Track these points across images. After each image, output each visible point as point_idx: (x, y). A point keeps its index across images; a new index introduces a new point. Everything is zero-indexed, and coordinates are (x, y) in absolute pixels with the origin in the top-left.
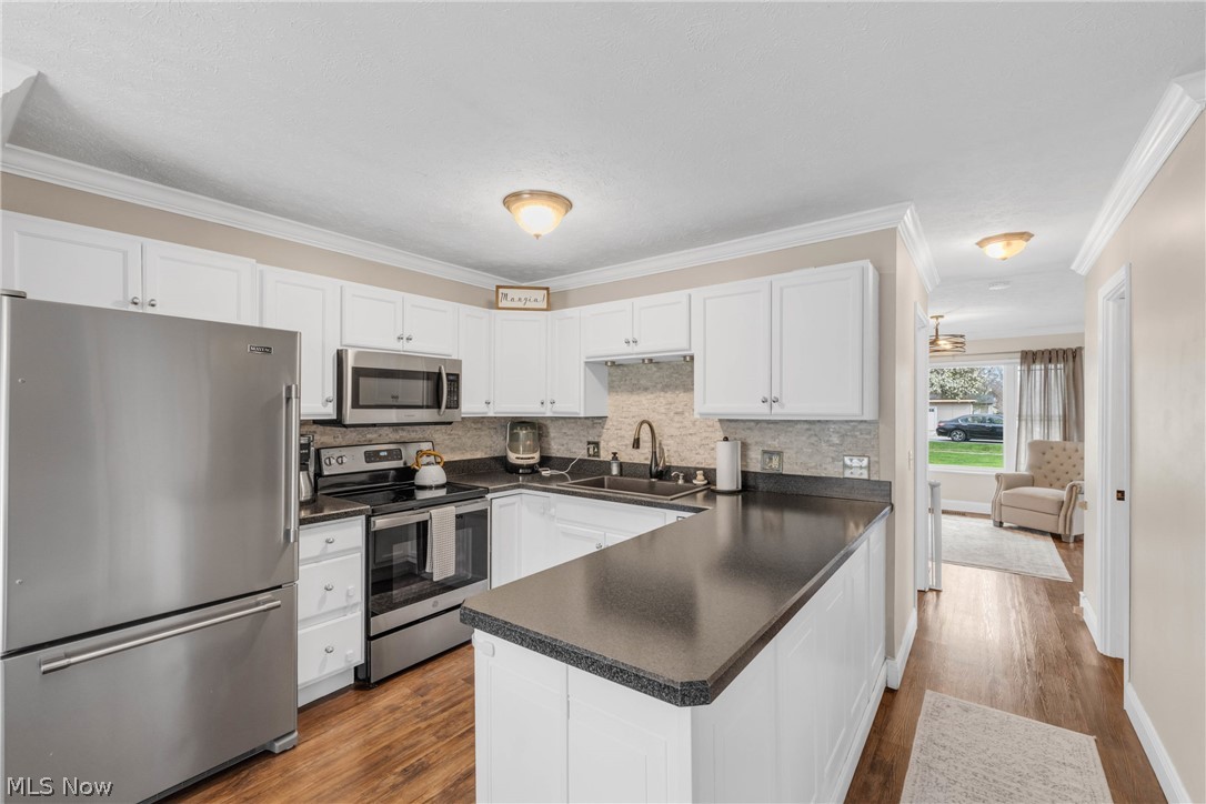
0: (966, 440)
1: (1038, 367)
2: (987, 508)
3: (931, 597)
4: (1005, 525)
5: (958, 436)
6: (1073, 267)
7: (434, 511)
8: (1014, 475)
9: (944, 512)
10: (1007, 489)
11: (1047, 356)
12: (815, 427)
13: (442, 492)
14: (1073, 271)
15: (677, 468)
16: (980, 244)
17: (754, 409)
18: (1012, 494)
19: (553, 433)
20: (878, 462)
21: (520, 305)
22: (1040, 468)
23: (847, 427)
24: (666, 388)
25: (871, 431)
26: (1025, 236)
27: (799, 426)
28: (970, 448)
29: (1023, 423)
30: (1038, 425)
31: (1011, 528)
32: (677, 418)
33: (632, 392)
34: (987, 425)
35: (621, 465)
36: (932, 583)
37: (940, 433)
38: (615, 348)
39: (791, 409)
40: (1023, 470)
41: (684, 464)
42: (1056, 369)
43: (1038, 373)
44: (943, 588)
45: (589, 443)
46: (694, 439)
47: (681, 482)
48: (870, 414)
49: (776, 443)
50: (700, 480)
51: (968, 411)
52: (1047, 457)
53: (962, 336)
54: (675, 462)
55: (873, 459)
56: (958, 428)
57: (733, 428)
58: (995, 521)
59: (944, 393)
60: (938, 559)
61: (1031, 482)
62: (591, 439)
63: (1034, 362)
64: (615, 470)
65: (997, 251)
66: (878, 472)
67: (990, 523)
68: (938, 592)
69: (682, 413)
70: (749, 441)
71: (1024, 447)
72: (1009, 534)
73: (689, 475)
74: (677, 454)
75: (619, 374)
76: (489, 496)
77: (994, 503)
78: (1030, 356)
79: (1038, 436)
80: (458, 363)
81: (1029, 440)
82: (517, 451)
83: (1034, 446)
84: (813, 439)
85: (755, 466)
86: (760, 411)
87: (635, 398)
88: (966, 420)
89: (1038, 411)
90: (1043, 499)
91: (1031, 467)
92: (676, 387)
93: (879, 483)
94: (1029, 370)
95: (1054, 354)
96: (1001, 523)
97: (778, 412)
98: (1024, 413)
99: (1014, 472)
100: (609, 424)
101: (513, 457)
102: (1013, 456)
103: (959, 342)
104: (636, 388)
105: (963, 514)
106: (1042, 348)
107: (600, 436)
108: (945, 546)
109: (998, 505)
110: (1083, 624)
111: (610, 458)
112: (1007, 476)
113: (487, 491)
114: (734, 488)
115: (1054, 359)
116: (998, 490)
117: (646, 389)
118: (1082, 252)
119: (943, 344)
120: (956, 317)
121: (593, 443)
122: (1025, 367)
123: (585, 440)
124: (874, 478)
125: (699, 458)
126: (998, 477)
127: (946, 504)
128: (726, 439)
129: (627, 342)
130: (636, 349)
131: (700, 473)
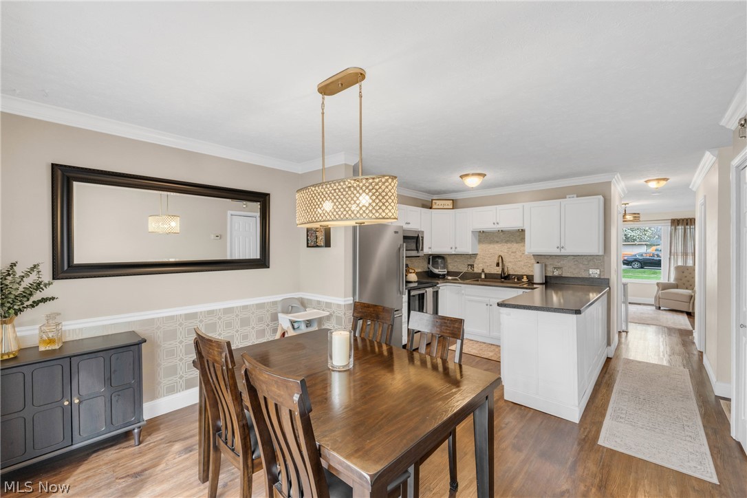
0: (642, 268)
1: (680, 227)
2: (652, 301)
3: (624, 334)
4: (662, 308)
5: (636, 265)
6: (690, 187)
7: (427, 289)
8: (666, 283)
9: (630, 303)
10: (663, 290)
11: (685, 221)
12: (576, 258)
13: (416, 285)
14: (690, 189)
15: (513, 275)
16: (646, 182)
17: (553, 250)
18: (666, 293)
19: (449, 261)
20: (604, 271)
21: (442, 207)
22: (681, 280)
23: (591, 258)
24: (507, 242)
25: (600, 260)
26: (666, 179)
27: (569, 258)
28: (644, 272)
29: (672, 257)
30: (680, 257)
31: (665, 310)
32: (513, 254)
33: (490, 243)
34: (655, 258)
35: (486, 275)
36: (624, 328)
37: (624, 264)
38: (488, 226)
39: (570, 250)
40: (672, 280)
41: (516, 273)
42: (690, 229)
43: (680, 231)
44: (629, 330)
45: (469, 265)
46: (521, 263)
47: (516, 280)
48: (601, 253)
49: (559, 264)
50: (525, 279)
51: (643, 250)
52: (685, 274)
53: (638, 214)
54: (511, 273)
55: (602, 270)
56: (636, 260)
57: (539, 258)
58: (656, 307)
59: (627, 239)
60: (627, 322)
61: (676, 286)
62: (469, 263)
63: (678, 225)
64: (483, 276)
65: (653, 185)
66: (604, 275)
67: (654, 308)
68: (627, 332)
69: (515, 252)
70: (547, 263)
71: (672, 269)
72: (664, 312)
73: (520, 278)
74: (512, 268)
75: (484, 236)
76: (438, 285)
77: (656, 297)
78: (676, 222)
79: (680, 263)
80: (423, 232)
81: (675, 265)
82: (438, 269)
83: (677, 268)
84: (576, 263)
85: (549, 274)
86: (555, 251)
87: (492, 246)
88: (642, 255)
89: (680, 251)
90: (682, 295)
91: (676, 279)
92: (512, 241)
93: (604, 279)
94: (675, 229)
95: (689, 221)
96: (659, 308)
97: (563, 252)
98: (673, 251)
99: (667, 282)
100: (478, 257)
101: (436, 271)
102: (666, 274)
103: (636, 217)
104: (492, 242)
105: (639, 304)
106: (683, 217)
107: (474, 262)
108: (630, 316)
109: (658, 298)
110: (694, 343)
111: (480, 271)
112: (662, 283)
113: (438, 284)
114: (541, 282)
115: (689, 223)
116: (658, 291)
117: (497, 242)
118: (693, 181)
119: (629, 217)
120: (634, 204)
121: (471, 265)
122: (673, 228)
123: (466, 264)
124: (603, 277)
125: (523, 271)
126: (658, 284)
127: (631, 299)
128: (538, 263)
129: (494, 224)
130: (498, 226)
131: (525, 277)
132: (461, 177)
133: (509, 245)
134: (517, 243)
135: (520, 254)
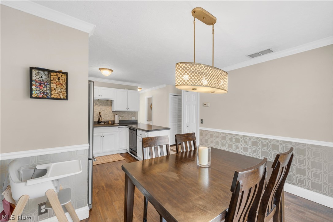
12: (128, 113)
20: (136, 117)
23: (132, 113)
25: (135, 113)
41: (106, 120)
46: (107, 115)
49: (122, 115)
50: (110, 123)
66: (136, 119)
69: (104, 110)
84: (128, 115)
85: (121, 120)
92: (103, 105)
97: (129, 110)
114: (118, 123)
128: (116, 115)
129: (99, 96)
130: (101, 97)
131: (110, 121)
132: (100, 69)
133: (101, 107)
134: (105, 106)
135: (106, 111)
